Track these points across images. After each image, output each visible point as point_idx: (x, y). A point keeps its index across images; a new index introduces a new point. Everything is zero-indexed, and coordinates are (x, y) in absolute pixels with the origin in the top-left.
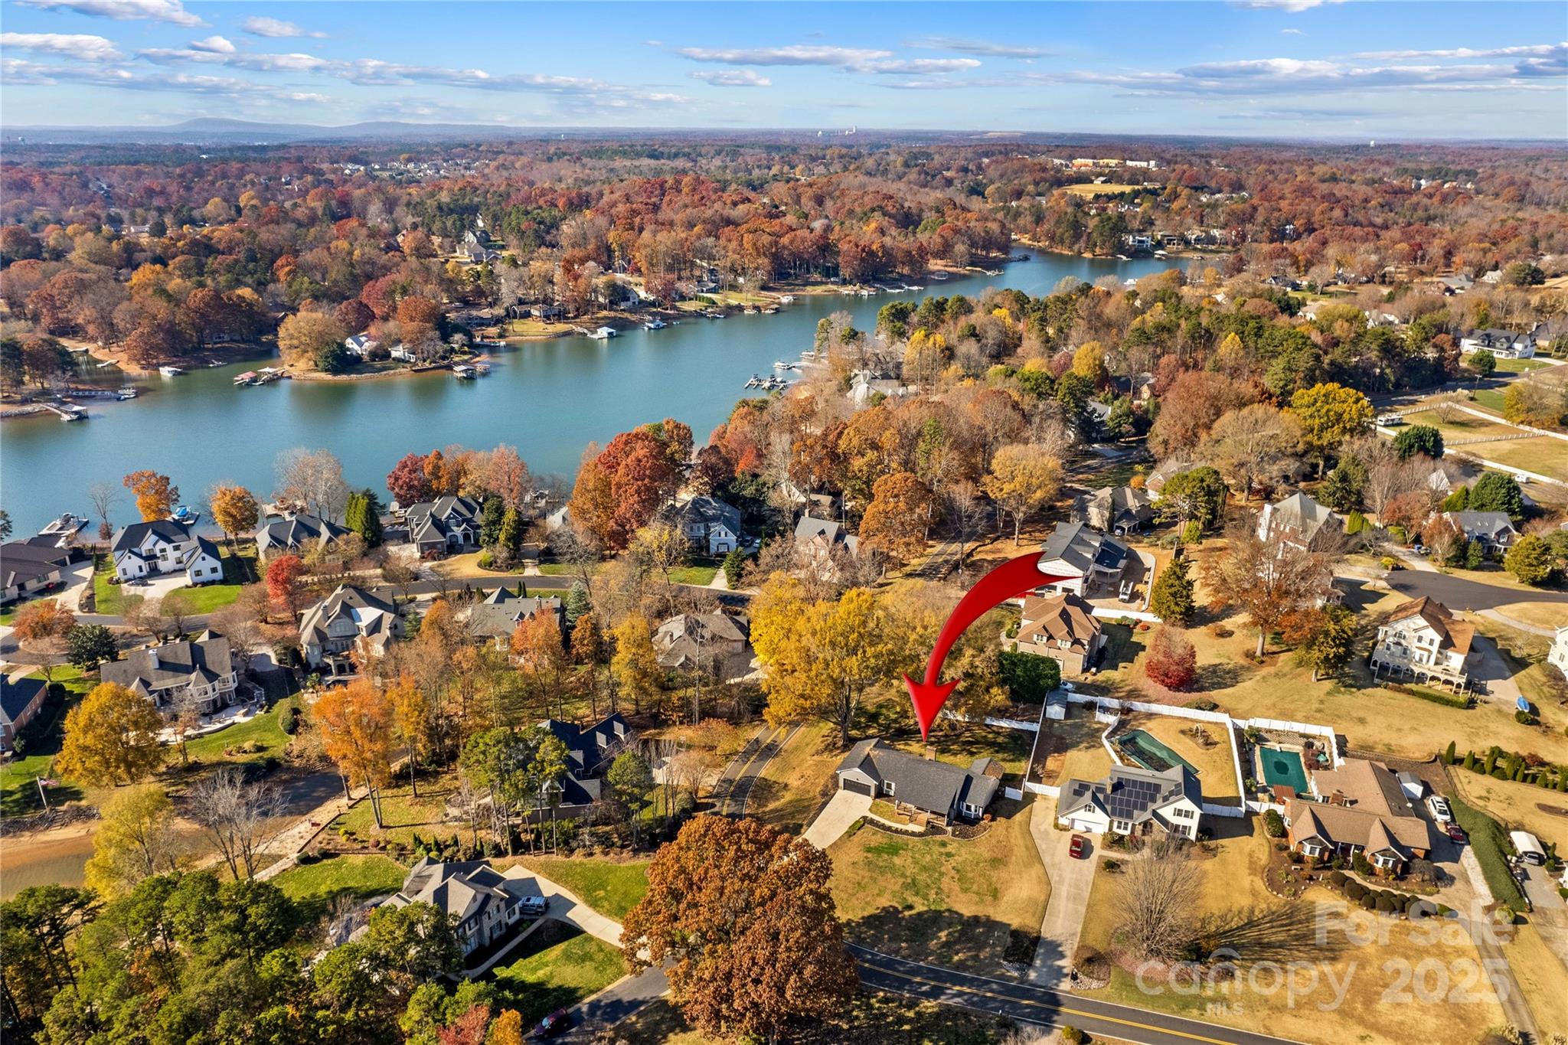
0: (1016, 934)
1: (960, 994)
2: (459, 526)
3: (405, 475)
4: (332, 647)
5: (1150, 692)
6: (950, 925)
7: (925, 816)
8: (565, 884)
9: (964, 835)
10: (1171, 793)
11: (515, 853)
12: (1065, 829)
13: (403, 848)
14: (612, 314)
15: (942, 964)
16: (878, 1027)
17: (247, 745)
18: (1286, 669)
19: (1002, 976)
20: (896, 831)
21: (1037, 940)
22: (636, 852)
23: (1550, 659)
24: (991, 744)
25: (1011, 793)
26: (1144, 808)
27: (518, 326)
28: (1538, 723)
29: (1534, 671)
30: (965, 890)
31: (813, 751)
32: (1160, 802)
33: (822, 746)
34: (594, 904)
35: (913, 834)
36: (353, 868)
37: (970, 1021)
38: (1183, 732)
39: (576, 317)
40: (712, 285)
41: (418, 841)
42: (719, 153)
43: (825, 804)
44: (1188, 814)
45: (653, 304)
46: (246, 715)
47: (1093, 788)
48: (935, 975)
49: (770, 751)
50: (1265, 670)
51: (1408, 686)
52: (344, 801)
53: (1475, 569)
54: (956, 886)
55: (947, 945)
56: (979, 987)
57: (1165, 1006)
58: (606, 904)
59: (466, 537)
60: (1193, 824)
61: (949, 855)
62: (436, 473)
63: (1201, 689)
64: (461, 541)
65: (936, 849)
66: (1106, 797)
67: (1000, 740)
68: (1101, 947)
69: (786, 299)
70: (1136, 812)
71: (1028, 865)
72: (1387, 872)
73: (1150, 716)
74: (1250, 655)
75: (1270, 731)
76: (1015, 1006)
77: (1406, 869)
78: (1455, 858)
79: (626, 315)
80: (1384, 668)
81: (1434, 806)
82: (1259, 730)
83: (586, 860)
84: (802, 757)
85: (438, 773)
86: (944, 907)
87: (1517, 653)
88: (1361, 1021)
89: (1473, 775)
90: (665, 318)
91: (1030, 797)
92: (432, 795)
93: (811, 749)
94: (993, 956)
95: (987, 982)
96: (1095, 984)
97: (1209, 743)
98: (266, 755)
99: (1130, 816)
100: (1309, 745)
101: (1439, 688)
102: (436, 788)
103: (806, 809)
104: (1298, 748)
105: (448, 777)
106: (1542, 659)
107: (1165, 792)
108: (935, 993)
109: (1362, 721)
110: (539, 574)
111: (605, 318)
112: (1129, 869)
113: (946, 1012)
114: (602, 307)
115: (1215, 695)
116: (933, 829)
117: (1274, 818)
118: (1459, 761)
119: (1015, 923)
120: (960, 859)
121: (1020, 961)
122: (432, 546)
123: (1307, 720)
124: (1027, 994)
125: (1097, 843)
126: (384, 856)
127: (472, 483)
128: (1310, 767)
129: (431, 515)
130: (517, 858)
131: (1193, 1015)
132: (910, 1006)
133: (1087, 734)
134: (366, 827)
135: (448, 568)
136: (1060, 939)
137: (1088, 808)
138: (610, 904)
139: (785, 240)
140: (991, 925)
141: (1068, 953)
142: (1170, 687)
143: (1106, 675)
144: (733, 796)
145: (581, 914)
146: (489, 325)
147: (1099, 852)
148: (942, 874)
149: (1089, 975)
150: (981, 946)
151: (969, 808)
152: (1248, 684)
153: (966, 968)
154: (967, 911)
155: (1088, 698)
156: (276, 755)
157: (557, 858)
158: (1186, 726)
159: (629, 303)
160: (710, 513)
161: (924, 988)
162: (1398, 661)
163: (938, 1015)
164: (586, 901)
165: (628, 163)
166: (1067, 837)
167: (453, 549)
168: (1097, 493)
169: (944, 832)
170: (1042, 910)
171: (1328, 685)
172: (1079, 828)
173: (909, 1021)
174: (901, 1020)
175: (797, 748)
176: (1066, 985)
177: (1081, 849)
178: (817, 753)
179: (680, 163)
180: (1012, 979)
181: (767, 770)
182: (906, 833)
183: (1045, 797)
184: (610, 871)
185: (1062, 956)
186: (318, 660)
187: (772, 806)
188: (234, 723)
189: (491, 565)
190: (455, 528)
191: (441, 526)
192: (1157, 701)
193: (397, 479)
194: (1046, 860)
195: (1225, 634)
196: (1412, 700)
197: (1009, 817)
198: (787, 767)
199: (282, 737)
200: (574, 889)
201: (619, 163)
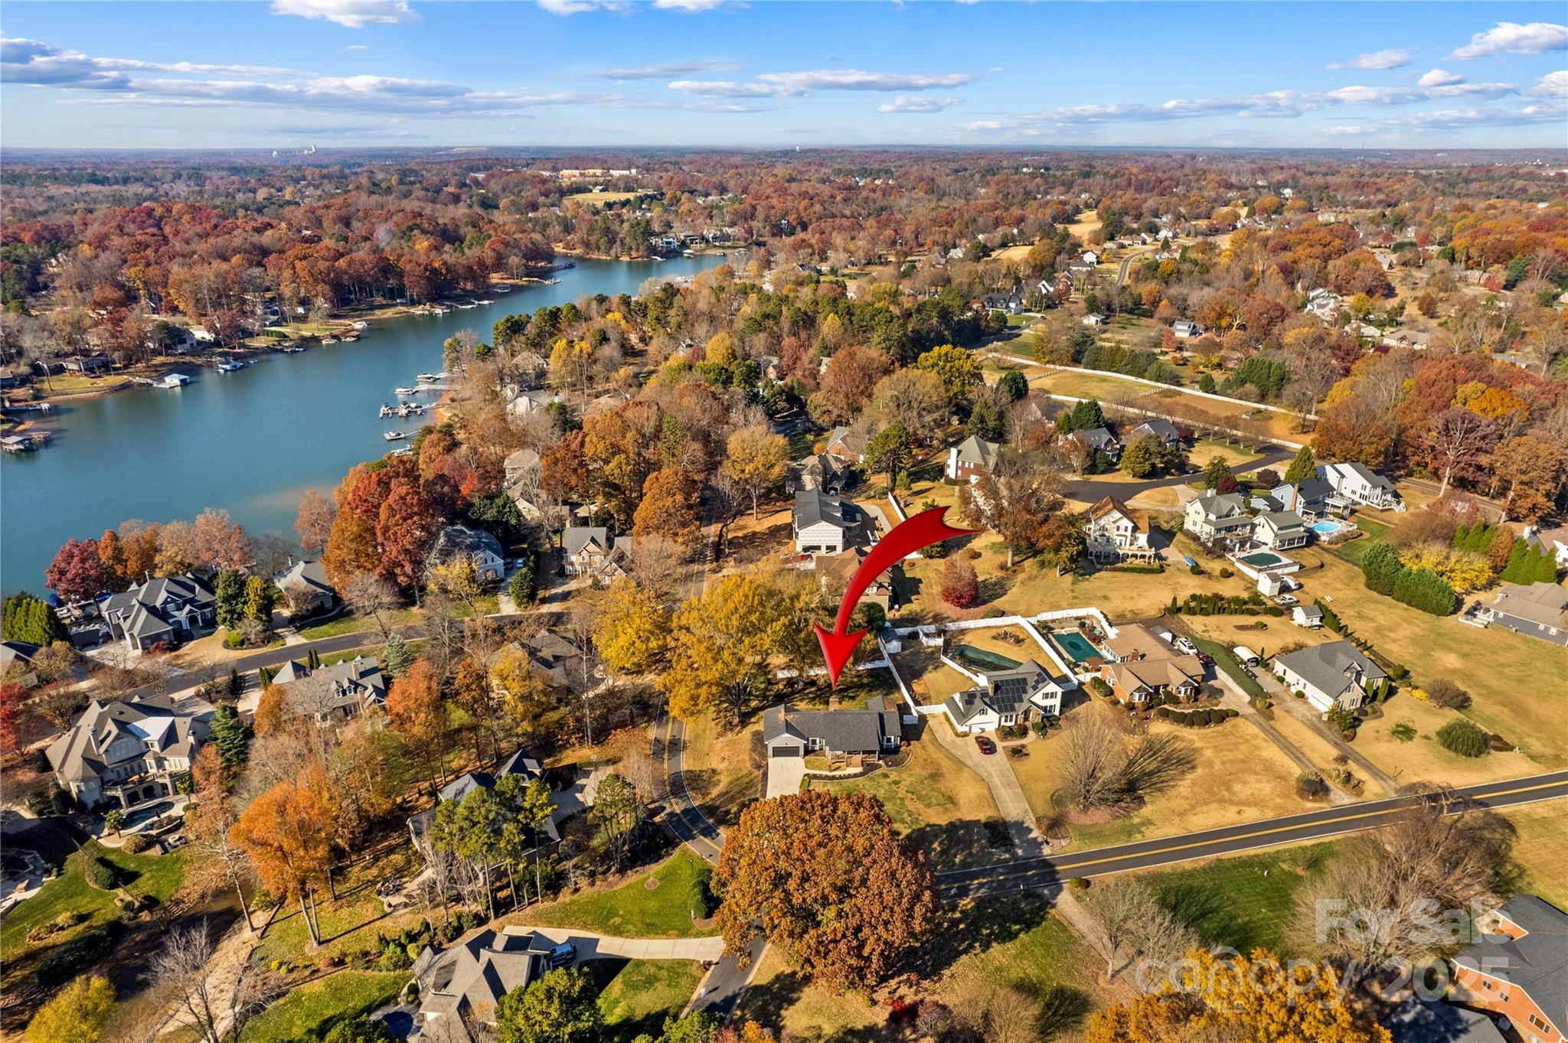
0: (987, 825)
1: (981, 885)
2: (180, 608)
3: (74, 568)
4: (113, 776)
5: (949, 613)
6: (936, 837)
7: (858, 758)
8: (572, 925)
9: (896, 764)
10: (1038, 682)
11: (497, 916)
12: (965, 735)
13: (366, 954)
14: (171, 359)
15: (951, 868)
16: (942, 934)
17: (60, 920)
18: (1035, 572)
19: (999, 861)
20: (841, 778)
21: (1005, 824)
22: (622, 871)
23: (1186, 526)
24: (862, 686)
25: (907, 719)
26: (1021, 700)
27: (50, 384)
28: (1202, 573)
29: (1179, 537)
30: (929, 806)
31: (714, 735)
32: (1030, 691)
33: (719, 729)
34: (617, 932)
35: (856, 775)
36: (318, 997)
37: (1002, 903)
38: (994, 638)
39: (126, 367)
40: (275, 318)
41: (383, 941)
42: (177, 176)
43: (765, 775)
44: (1053, 695)
45: (217, 343)
46: (28, 888)
47: (979, 695)
48: (954, 879)
49: (676, 746)
50: (1020, 577)
51: (1120, 565)
52: (247, 934)
53: (1103, 472)
54: (921, 806)
55: (943, 852)
56: (990, 875)
57: (1119, 840)
58: (630, 927)
59: (192, 620)
60: (1056, 702)
61: (896, 783)
62: (118, 556)
63: (984, 602)
64: (186, 626)
65: (882, 781)
66: (991, 699)
67: (865, 681)
68: (1051, 813)
69: (359, 325)
70: (1016, 705)
71: (959, 771)
72: (1188, 698)
73: (963, 632)
74: (1003, 567)
75: (1053, 621)
76: (1026, 879)
77: (1197, 691)
78: (1215, 678)
79: (188, 359)
80: (1098, 557)
81: (1182, 645)
82: (1046, 622)
83: (576, 897)
84: (707, 743)
85: (342, 869)
86: (923, 825)
87: (1165, 526)
88: (1232, 802)
89: (1192, 618)
90: (237, 357)
91: (923, 719)
92: (352, 892)
93: (711, 734)
94: (982, 848)
95: (993, 870)
96: (1063, 843)
97: (1019, 641)
98: (98, 921)
99: (1013, 709)
100: (1082, 625)
101: (1139, 562)
102: (351, 884)
103: (750, 784)
104: (1076, 630)
105: (356, 869)
106: (1181, 529)
107: (1031, 682)
108: (963, 892)
109: (1105, 598)
110: (304, 641)
111: (163, 364)
112: (1030, 749)
113: (981, 904)
114: (156, 353)
115: (998, 603)
116: (869, 768)
117: (1099, 683)
118: (1179, 610)
119: (982, 816)
120: (907, 783)
121: (1005, 845)
122: (157, 637)
123: (1071, 606)
124: (1027, 867)
125: (994, 739)
126: (348, 971)
127: (171, 559)
128: (1094, 640)
129: (141, 604)
130: (501, 919)
131: (1138, 839)
132: (953, 908)
133: (927, 659)
134: (299, 948)
135: (188, 658)
136: (1020, 818)
137: (983, 712)
138: (635, 926)
139: (342, 263)
140: (968, 825)
141: (1032, 826)
142: (962, 606)
143: (906, 609)
144: (674, 794)
145: (608, 945)
146: (12, 386)
147: (1000, 745)
148: (902, 799)
149: (1055, 837)
150: (970, 845)
151: (889, 740)
152: (1014, 590)
153: (971, 865)
154: (942, 820)
155: (910, 629)
156: (110, 917)
157: (544, 905)
158: (994, 632)
159: (187, 346)
160: (468, 541)
161: (953, 891)
162: (1109, 548)
163: (977, 907)
164: (607, 933)
165: (70, 190)
166: (971, 739)
167: (180, 637)
168: (803, 462)
169: (879, 766)
170: (992, 800)
171: (1069, 577)
172: (976, 730)
173: (960, 921)
174: (954, 923)
175: (697, 737)
176: (1046, 851)
177: (987, 746)
178: (720, 735)
179: (137, 188)
180: (1006, 861)
181: (686, 763)
182: (849, 776)
183: (934, 716)
184: (609, 897)
185: (1030, 831)
186: (96, 796)
187: (715, 792)
188: (16, 903)
189: (242, 643)
190: (176, 613)
191: (161, 614)
192: (958, 620)
193: (62, 573)
194: (969, 763)
195: (976, 555)
196: (1127, 575)
197: (918, 738)
198: (700, 756)
199: (101, 895)
200: (585, 926)
201: (56, 190)
